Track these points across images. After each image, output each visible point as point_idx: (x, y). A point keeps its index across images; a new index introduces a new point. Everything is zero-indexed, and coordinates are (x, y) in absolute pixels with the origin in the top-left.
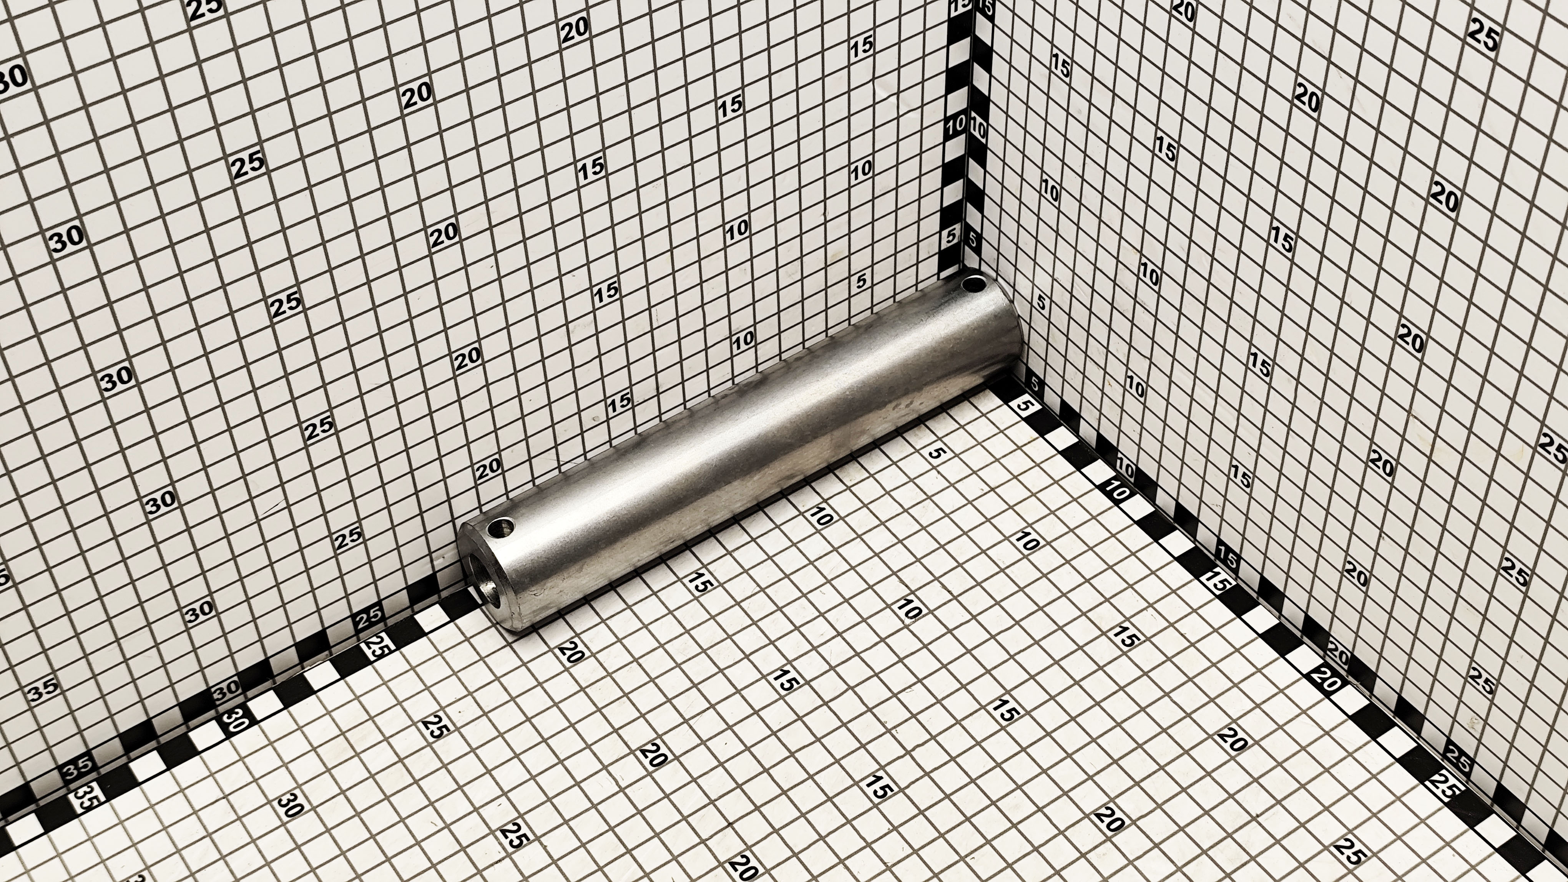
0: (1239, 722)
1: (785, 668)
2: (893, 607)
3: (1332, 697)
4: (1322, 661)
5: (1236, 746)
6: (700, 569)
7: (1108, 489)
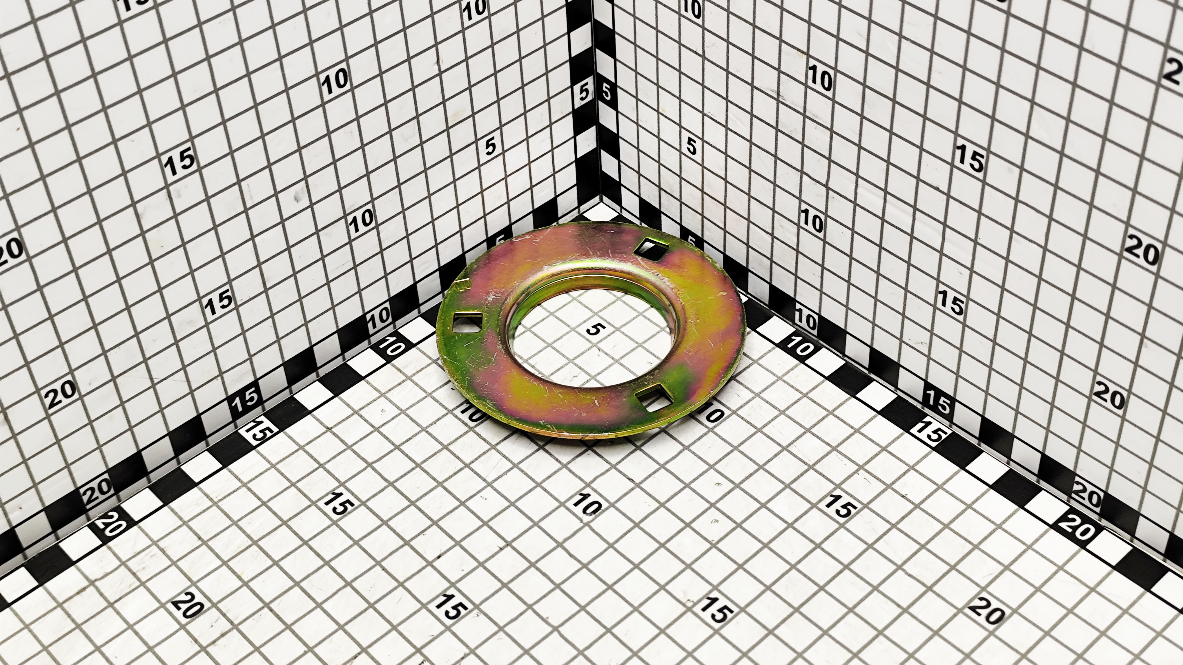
0: (989, 589)
1: (449, 593)
2: (567, 504)
3: (1088, 547)
4: (1068, 508)
5: (993, 618)
6: (337, 488)
7: (790, 346)
